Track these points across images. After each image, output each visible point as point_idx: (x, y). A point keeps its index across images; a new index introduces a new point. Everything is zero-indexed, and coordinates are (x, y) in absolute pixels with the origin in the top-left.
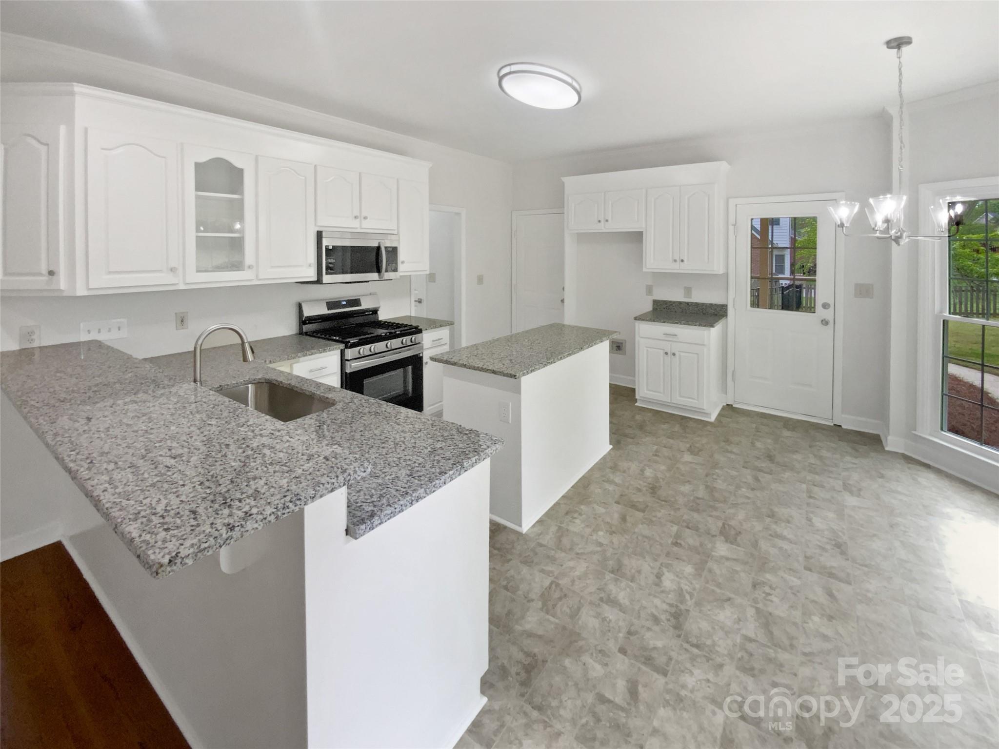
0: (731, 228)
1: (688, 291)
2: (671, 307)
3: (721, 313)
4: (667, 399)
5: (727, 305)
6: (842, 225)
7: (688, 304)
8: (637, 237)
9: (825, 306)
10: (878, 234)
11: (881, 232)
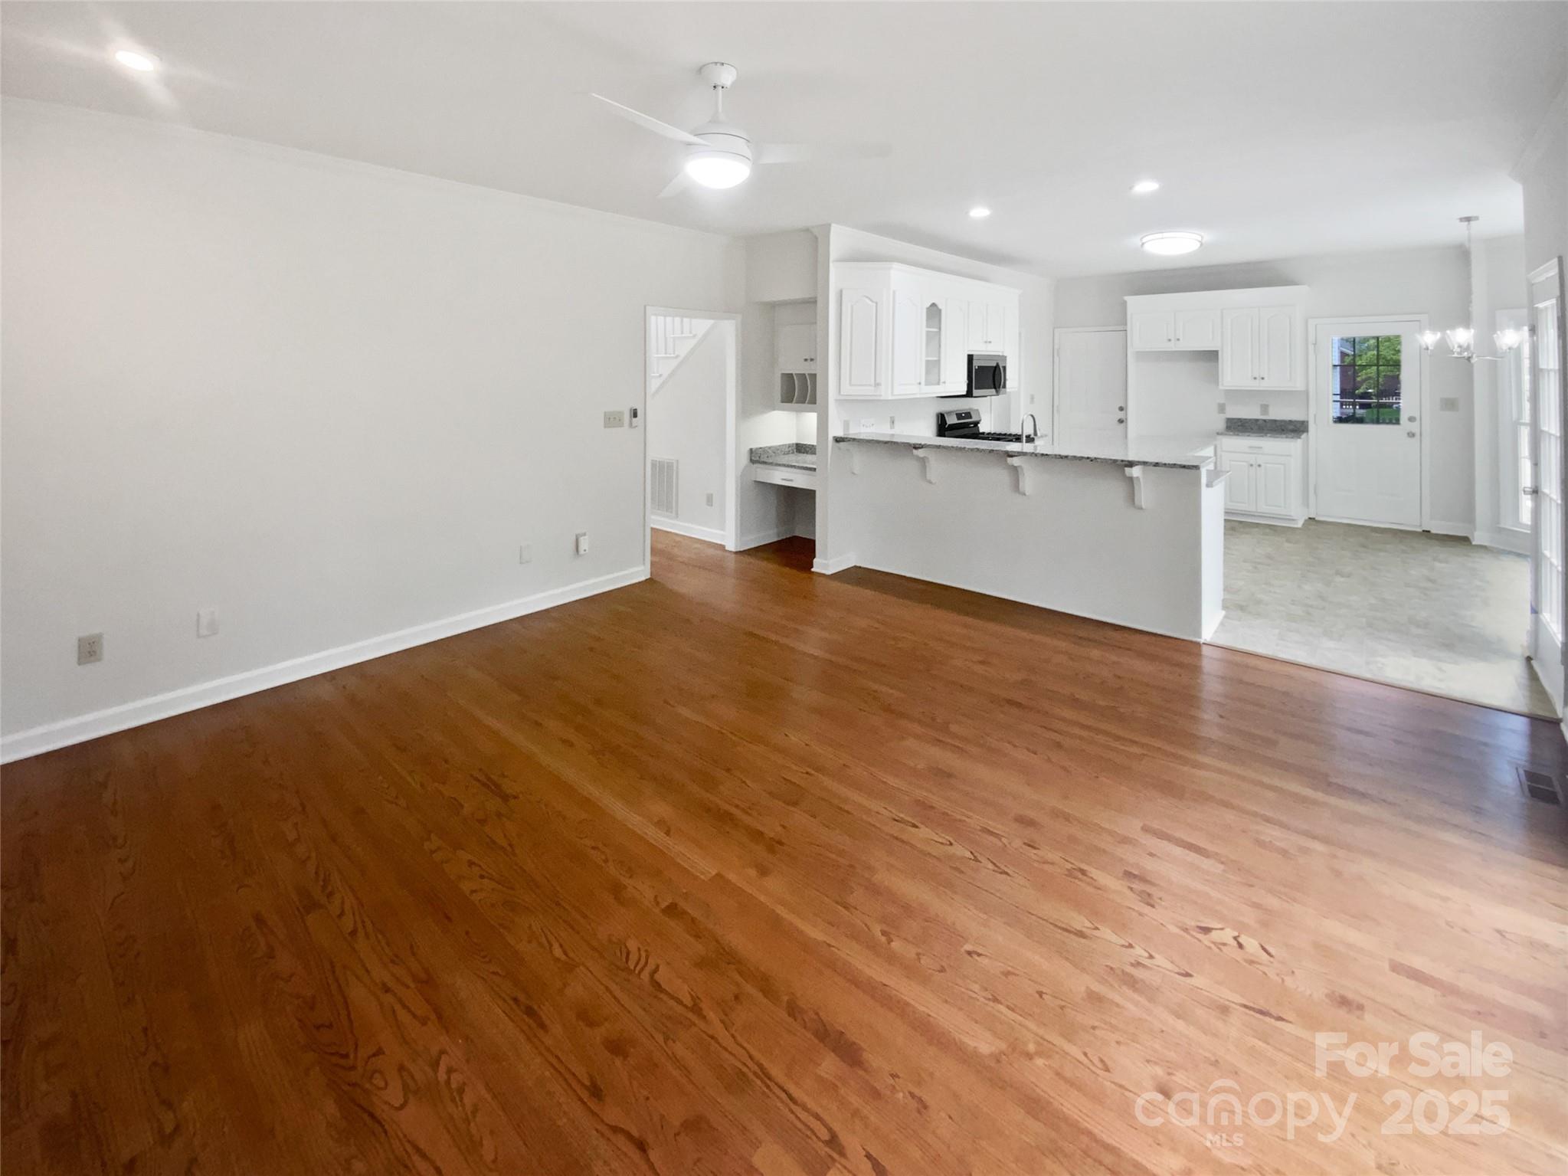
0: (1311, 347)
1: (1265, 408)
2: (1246, 425)
3: (1302, 429)
4: (1251, 508)
5: (1307, 422)
6: (1427, 349)
7: (1265, 421)
8: (1212, 356)
9: (1411, 419)
10: (1456, 355)
11: (1458, 353)
